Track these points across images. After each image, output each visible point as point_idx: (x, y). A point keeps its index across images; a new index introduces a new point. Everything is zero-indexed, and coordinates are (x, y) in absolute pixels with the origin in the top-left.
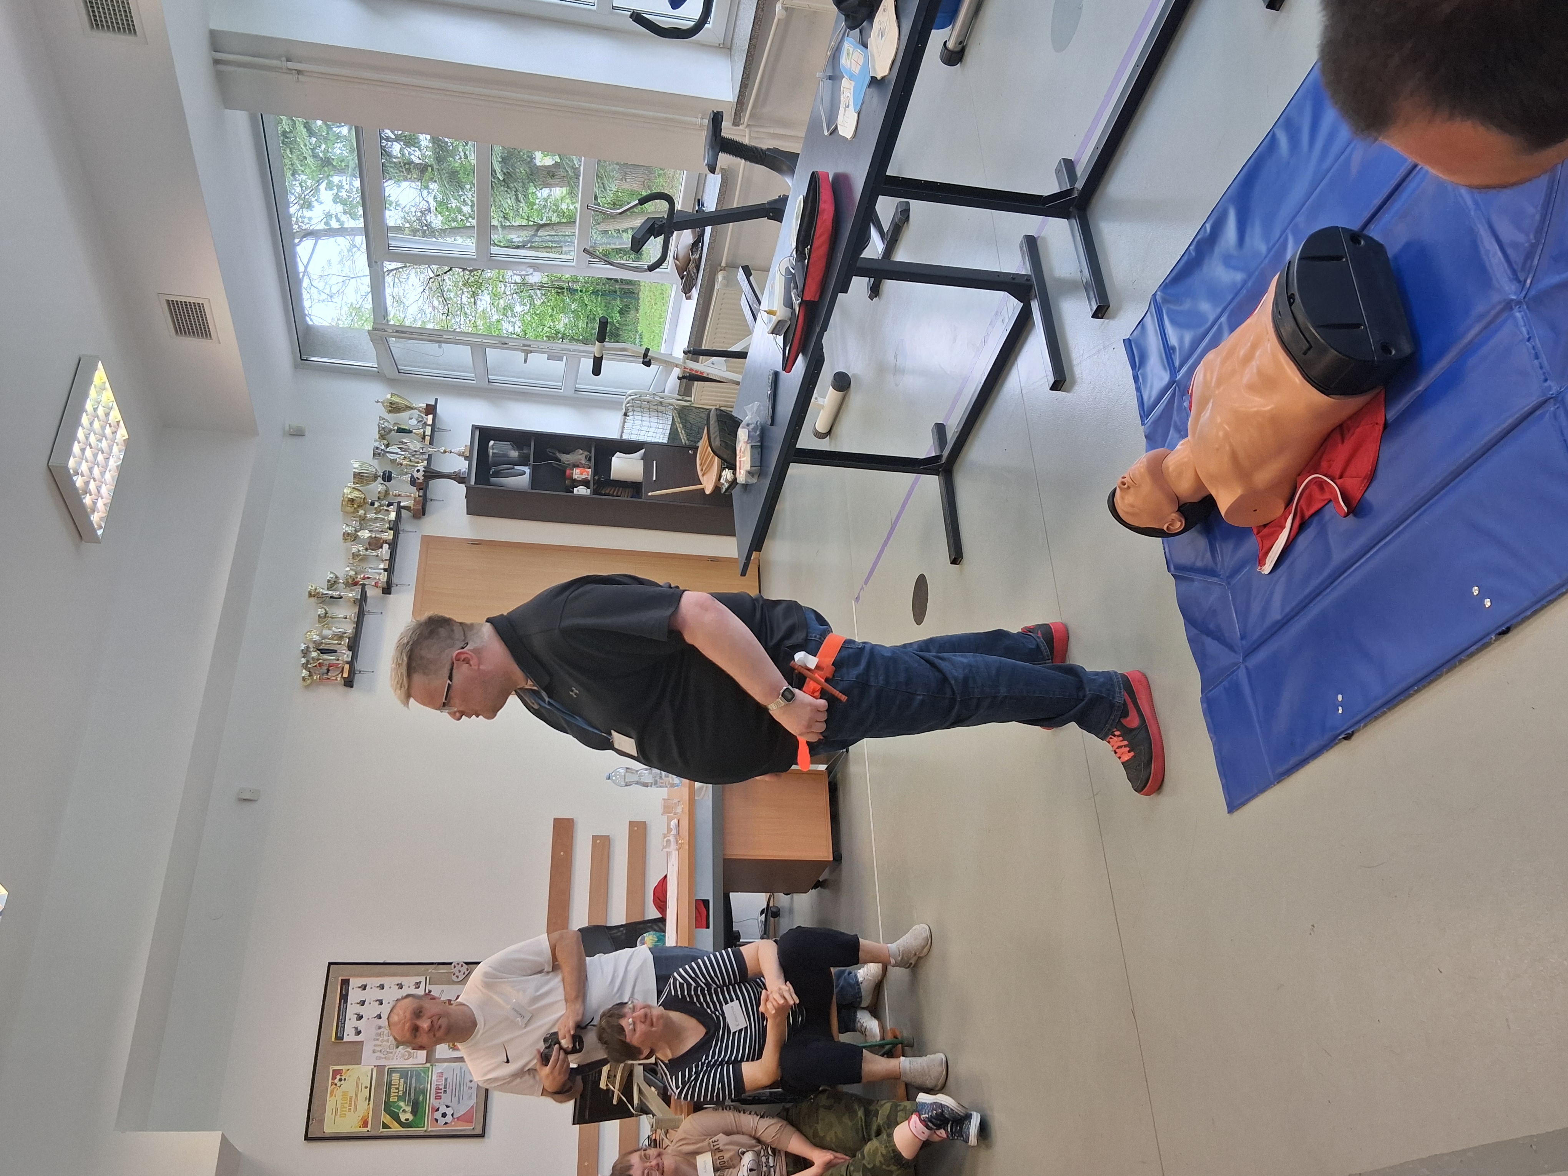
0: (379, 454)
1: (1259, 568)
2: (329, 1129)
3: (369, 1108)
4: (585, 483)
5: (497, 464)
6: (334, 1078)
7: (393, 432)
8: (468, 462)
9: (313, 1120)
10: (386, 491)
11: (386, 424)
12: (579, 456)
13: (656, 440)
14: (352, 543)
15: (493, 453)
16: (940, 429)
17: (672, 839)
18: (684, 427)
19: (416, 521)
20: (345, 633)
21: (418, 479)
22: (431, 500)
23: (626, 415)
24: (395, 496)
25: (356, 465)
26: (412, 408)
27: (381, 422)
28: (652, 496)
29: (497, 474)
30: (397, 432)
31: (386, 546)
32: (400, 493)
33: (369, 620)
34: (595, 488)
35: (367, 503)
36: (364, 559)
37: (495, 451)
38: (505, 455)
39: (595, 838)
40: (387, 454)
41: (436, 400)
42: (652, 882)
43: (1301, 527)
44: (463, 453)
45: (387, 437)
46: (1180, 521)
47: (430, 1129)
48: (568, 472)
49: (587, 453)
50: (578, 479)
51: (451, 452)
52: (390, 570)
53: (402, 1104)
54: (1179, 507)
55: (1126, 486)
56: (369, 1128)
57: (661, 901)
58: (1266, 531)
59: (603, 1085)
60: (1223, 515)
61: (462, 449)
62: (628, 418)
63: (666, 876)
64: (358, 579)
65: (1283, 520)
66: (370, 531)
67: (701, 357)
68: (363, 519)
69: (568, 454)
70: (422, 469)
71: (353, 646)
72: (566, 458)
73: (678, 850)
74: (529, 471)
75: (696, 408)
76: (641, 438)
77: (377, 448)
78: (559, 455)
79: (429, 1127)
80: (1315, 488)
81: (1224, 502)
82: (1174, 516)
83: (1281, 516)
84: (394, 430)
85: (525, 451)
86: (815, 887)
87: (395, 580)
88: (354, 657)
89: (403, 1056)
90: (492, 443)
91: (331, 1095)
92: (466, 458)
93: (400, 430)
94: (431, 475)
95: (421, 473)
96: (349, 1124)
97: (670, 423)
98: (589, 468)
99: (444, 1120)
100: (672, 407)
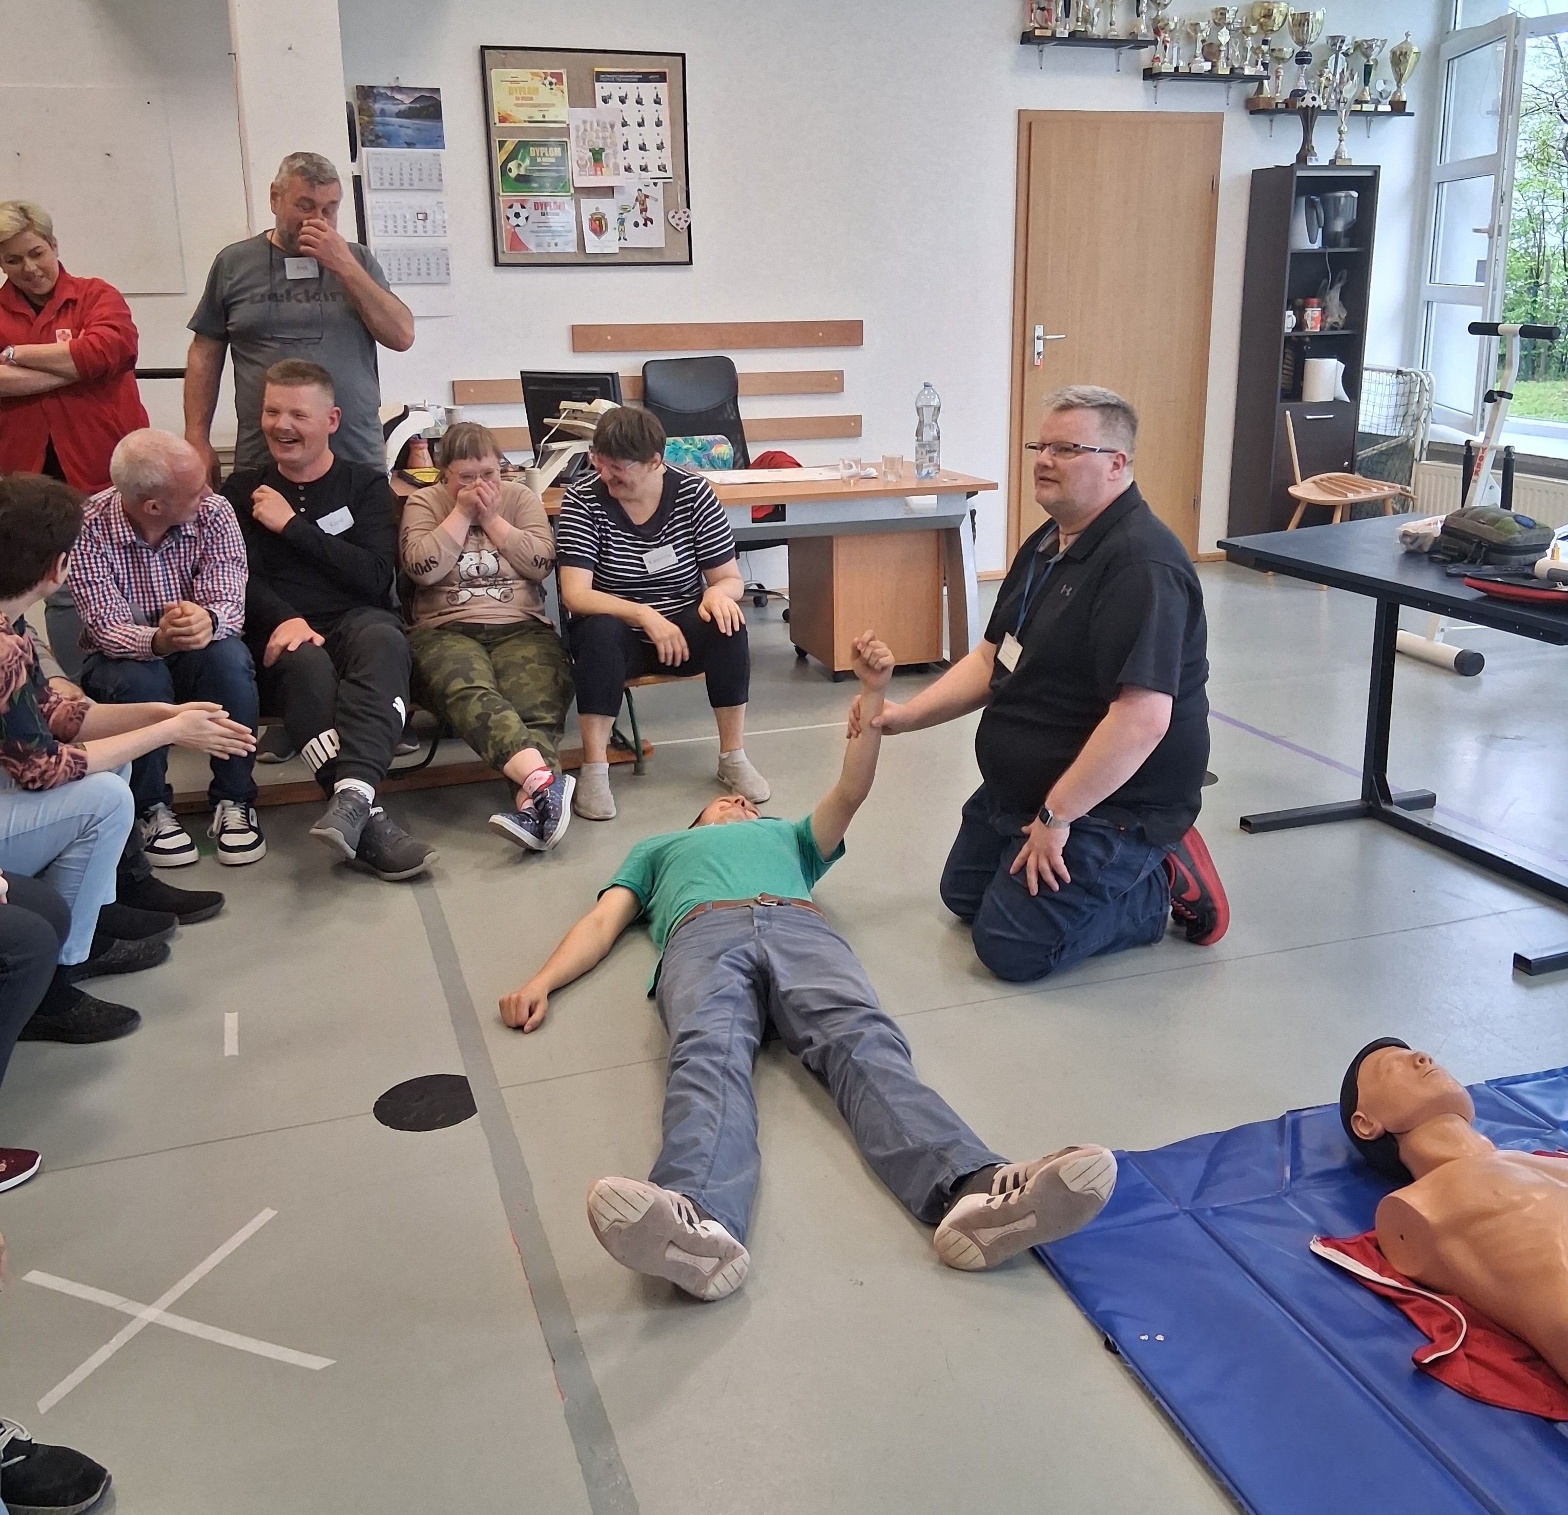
0: (1335, 44)
1: (1319, 1239)
2: (495, 75)
3: (520, 122)
4: (1300, 325)
5: (1324, 203)
6: (552, 75)
7: (1366, 60)
8: (1327, 164)
9: (505, 54)
10: (1283, 59)
11: (1377, 49)
12: (1338, 314)
13: (1361, 417)
14: (1212, 22)
15: (1340, 198)
16: (1428, 801)
17: (854, 470)
18: (1381, 453)
19: (1242, 103)
20: (1092, 26)
21: (1303, 100)
22: (1271, 121)
23: (1399, 372)
24: (1277, 72)
25: (1319, 15)
26: (1399, 83)
27: (1379, 43)
28: (1285, 416)
29: (1310, 205)
30: (1365, 65)
31: (1207, 66)
32: (1281, 78)
33: (1109, 54)
34: (1294, 338)
35: (1266, 35)
36: (1191, 40)
37: (1343, 200)
38: (1337, 215)
39: (840, 374)
40: (1334, 56)
41: (1412, 114)
42: (791, 449)
43: (1386, 1299)
44: (1341, 158)
45: (1358, 52)
46: (1370, 1134)
47: (501, 199)
48: (1315, 300)
49: (1341, 323)
50: (1306, 316)
51: (1341, 141)
52: (1177, 75)
53: (527, 162)
54: (1391, 1134)
55: (1419, 1063)
56: (498, 125)
57: (771, 461)
58: (1371, 1249)
59: (564, 404)
60: (1392, 1194)
61: (1346, 155)
62: (1394, 376)
63: (799, 466)
64: (1163, 35)
65: (1392, 1274)
66: (1228, 43)
67: (1501, 472)
68: (1245, 31)
69: (1340, 299)
70: (1316, 104)
71: (1076, 39)
72: (1334, 296)
73: (842, 479)
74: (1316, 247)
75: (1411, 467)
76: (1364, 396)
77: (1343, 42)
78: (1339, 286)
79: (503, 198)
80: (1447, 1319)
81: (1411, 1196)
82: (1378, 1127)
83: (1395, 1271)
84: (1368, 61)
85: (1342, 240)
86: (798, 649)
87: (1163, 84)
88: (1062, 41)
89: (581, 159)
90: (1355, 194)
91: (533, 74)
92: (1332, 162)
93: (1368, 70)
94: (1308, 117)
95: (1311, 104)
96: (501, 101)
97: (1388, 434)
98: (1321, 329)
99: (512, 216)
100: (1411, 434)
